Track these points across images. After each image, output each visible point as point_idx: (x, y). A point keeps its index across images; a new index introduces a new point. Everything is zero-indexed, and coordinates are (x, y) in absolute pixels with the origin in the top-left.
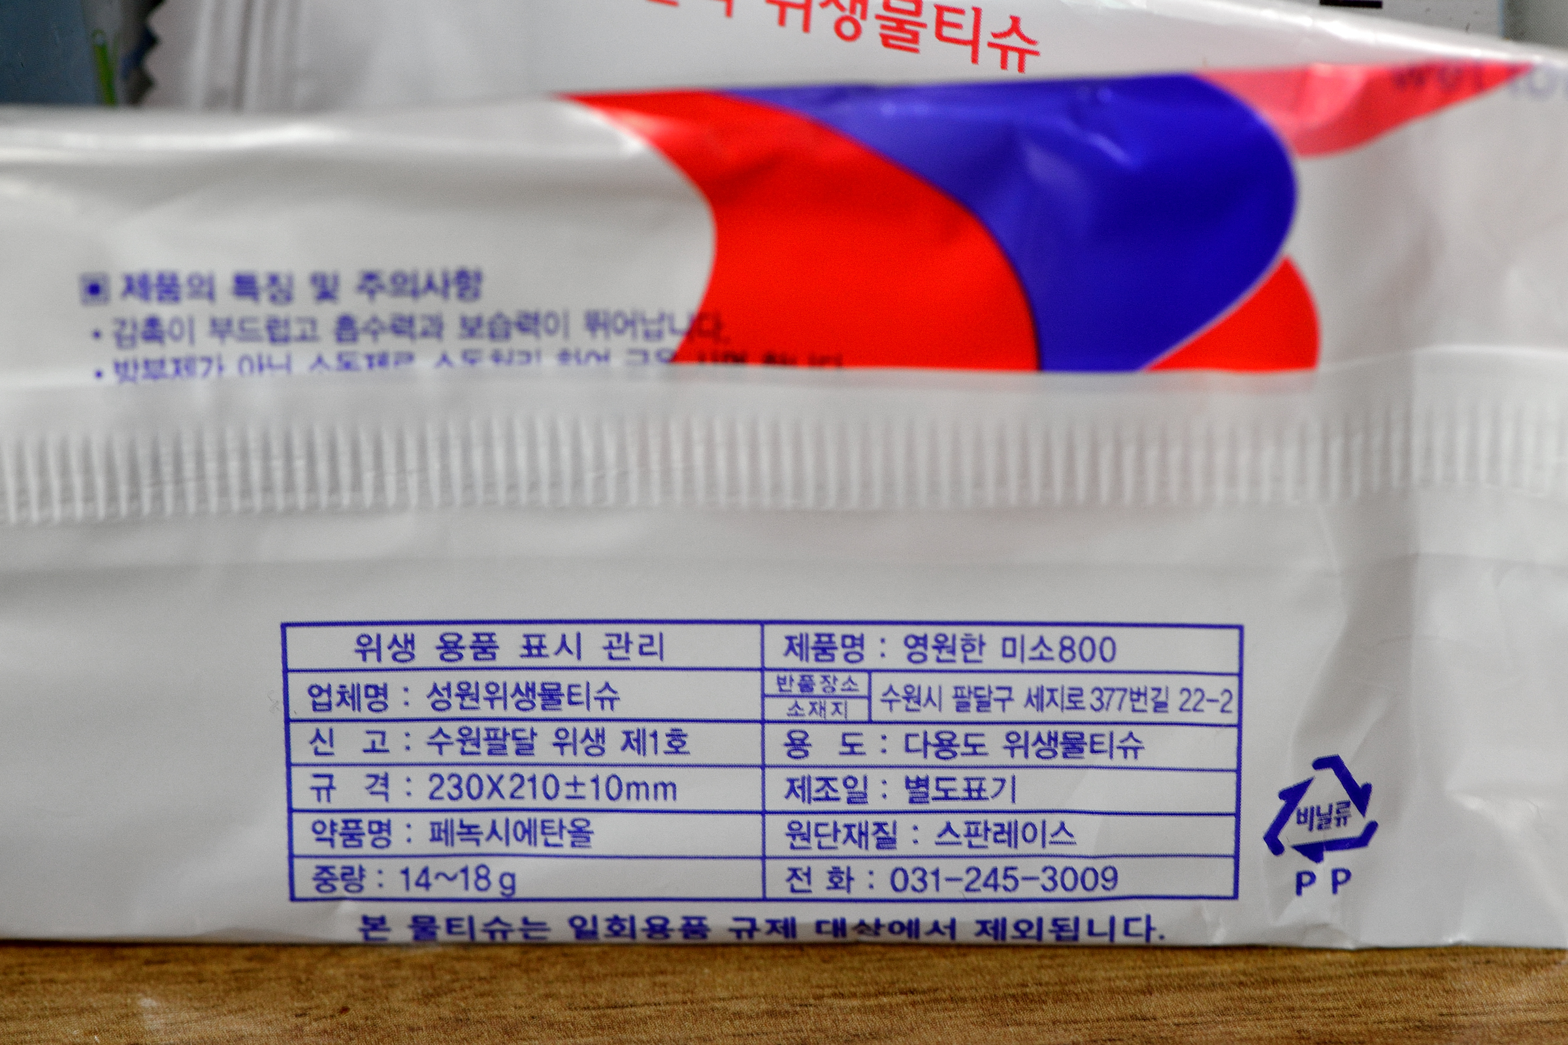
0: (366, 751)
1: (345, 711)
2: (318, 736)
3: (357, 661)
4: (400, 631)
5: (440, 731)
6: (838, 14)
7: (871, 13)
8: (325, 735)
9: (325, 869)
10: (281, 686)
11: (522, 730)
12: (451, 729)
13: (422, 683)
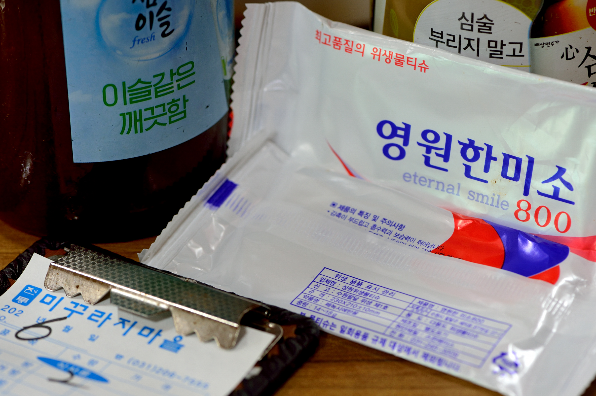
0: (324, 290)
1: (326, 283)
2: (317, 285)
3: (334, 277)
4: (345, 276)
5: (341, 292)
6: (386, 57)
7: (393, 58)
8: (318, 286)
9: (301, 301)
10: (317, 276)
11: (357, 297)
12: (343, 293)
13: (343, 285)
